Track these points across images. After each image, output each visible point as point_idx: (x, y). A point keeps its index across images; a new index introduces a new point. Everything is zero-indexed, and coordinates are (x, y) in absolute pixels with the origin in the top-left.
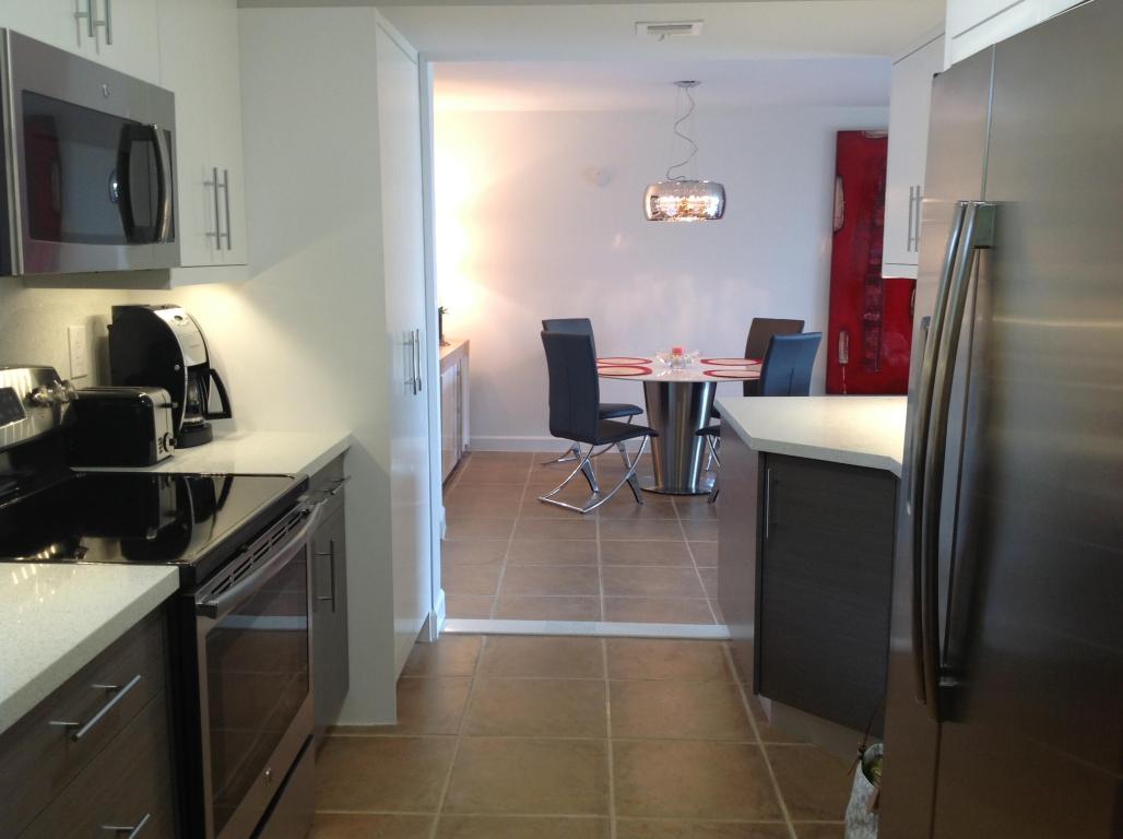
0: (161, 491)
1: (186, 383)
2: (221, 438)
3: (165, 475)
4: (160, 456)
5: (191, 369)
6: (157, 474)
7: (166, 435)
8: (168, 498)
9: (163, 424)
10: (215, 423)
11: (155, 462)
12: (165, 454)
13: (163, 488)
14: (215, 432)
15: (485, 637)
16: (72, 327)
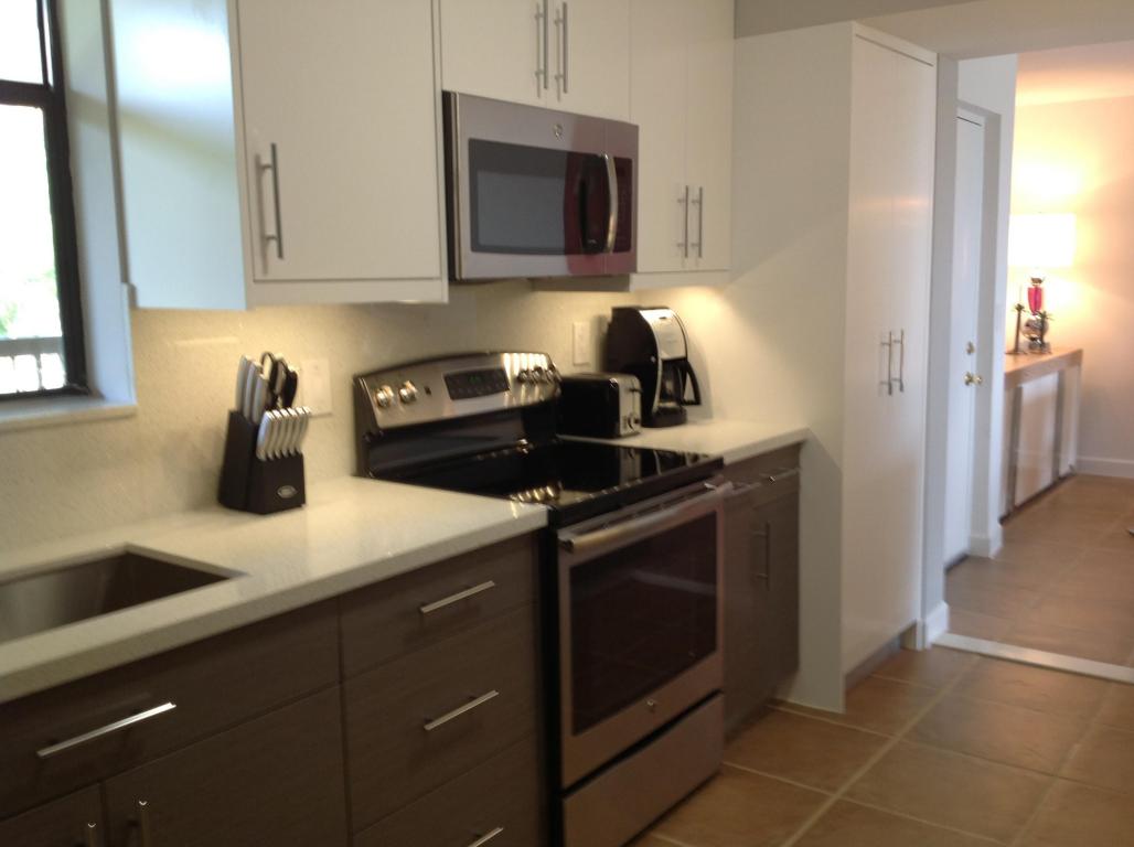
0: (623, 462)
1: (660, 373)
2: (694, 423)
3: (628, 449)
4: (623, 432)
5: (665, 362)
6: (619, 447)
7: (631, 415)
8: (631, 467)
9: (630, 405)
10: (688, 409)
11: (619, 436)
12: (629, 430)
13: (626, 458)
14: (689, 417)
15: (978, 658)
16: (576, 324)
